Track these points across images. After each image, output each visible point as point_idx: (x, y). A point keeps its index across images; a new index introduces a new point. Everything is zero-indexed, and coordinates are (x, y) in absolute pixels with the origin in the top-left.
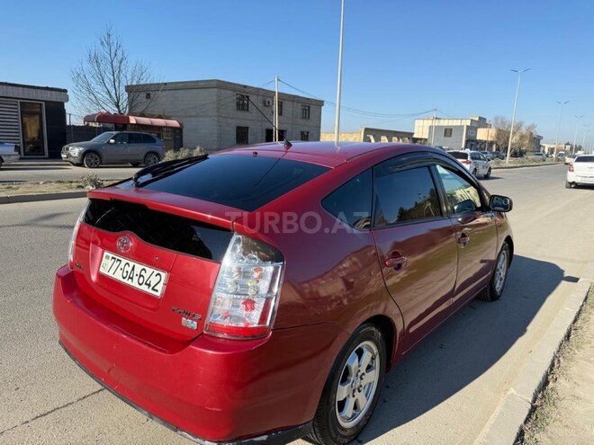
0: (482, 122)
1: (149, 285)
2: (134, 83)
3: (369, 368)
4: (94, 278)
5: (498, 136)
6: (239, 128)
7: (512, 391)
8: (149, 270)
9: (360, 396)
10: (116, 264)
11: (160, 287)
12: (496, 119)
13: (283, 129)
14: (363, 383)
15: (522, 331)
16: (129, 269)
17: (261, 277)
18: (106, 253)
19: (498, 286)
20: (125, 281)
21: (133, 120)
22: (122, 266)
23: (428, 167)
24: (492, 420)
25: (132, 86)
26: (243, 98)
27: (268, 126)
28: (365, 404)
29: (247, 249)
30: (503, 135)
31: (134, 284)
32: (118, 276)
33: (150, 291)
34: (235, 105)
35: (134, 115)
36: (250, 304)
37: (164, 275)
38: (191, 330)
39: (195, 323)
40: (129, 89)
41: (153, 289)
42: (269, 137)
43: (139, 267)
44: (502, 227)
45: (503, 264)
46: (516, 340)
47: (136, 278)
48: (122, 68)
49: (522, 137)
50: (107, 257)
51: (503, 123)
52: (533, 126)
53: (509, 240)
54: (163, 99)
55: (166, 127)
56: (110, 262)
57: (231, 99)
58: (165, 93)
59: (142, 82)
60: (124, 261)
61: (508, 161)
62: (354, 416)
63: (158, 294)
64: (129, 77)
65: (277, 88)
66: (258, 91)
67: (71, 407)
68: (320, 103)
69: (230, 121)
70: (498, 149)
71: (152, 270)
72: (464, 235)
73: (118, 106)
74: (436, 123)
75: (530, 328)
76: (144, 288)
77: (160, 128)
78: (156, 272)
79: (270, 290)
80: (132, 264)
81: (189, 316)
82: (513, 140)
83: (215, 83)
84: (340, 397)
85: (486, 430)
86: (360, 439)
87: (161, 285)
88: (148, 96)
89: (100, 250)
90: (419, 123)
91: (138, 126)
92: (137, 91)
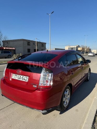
0: (79, 46)
1: (25, 80)
2: (4, 40)
3: (68, 95)
4: (11, 80)
5: (82, 49)
6: (28, 49)
7: (95, 97)
8: (24, 77)
9: (67, 100)
10: (16, 76)
11: (27, 80)
12: (82, 46)
13: (38, 49)
14: (67, 98)
15: (94, 87)
16: (19, 77)
17: (49, 76)
18: (13, 74)
19: (88, 78)
20: (19, 79)
21: (4, 48)
22: (18, 76)
23: (75, 54)
24: (92, 103)
25: (4, 41)
26: (29, 42)
27: (35, 49)
28: (68, 102)
29: (46, 71)
30: (83, 49)
31: (21, 80)
32: (17, 79)
33: (25, 81)
34: (27, 44)
35: (5, 47)
36: (47, 81)
37: (28, 77)
38: (35, 88)
39: (36, 86)
40: (3, 41)
41: (26, 80)
42: (35, 51)
43: (22, 76)
44: (88, 66)
45: (89, 74)
46: (93, 88)
47: (21, 79)
48: (2, 37)
49: (87, 49)
50: (14, 75)
51: (83, 46)
52: (89, 47)
53: (90, 69)
54: (11, 44)
55: (12, 49)
56: (14, 76)
57: (26, 43)
58: (11, 42)
59: (6, 40)
60: (18, 75)
61: (85, 54)
62: (66, 105)
63: (27, 81)
64: (3, 39)
65: (36, 40)
66: (32, 41)
67: (5, 108)
68: (45, 44)
69: (26, 48)
70: (82, 52)
71: (25, 77)
72: (82, 68)
73: (1, 45)
74: (69, 47)
75: (96, 86)
76: (23, 80)
77: (11, 50)
78: (26, 77)
79: (51, 78)
80: (20, 76)
81: (34, 85)
82: (85, 50)
83: (22, 40)
84: (64, 100)
85: (92, 105)
86: (67, 109)
87: (27, 79)
88: (7, 43)
89: (12, 73)
90: (66, 47)
91: (6, 49)
92: (5, 42)
